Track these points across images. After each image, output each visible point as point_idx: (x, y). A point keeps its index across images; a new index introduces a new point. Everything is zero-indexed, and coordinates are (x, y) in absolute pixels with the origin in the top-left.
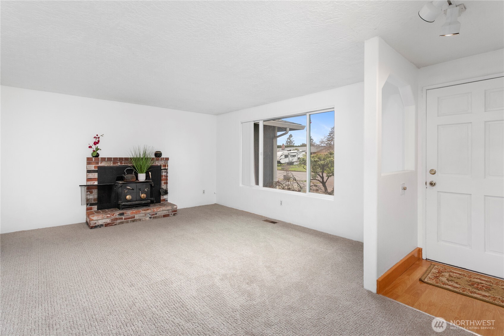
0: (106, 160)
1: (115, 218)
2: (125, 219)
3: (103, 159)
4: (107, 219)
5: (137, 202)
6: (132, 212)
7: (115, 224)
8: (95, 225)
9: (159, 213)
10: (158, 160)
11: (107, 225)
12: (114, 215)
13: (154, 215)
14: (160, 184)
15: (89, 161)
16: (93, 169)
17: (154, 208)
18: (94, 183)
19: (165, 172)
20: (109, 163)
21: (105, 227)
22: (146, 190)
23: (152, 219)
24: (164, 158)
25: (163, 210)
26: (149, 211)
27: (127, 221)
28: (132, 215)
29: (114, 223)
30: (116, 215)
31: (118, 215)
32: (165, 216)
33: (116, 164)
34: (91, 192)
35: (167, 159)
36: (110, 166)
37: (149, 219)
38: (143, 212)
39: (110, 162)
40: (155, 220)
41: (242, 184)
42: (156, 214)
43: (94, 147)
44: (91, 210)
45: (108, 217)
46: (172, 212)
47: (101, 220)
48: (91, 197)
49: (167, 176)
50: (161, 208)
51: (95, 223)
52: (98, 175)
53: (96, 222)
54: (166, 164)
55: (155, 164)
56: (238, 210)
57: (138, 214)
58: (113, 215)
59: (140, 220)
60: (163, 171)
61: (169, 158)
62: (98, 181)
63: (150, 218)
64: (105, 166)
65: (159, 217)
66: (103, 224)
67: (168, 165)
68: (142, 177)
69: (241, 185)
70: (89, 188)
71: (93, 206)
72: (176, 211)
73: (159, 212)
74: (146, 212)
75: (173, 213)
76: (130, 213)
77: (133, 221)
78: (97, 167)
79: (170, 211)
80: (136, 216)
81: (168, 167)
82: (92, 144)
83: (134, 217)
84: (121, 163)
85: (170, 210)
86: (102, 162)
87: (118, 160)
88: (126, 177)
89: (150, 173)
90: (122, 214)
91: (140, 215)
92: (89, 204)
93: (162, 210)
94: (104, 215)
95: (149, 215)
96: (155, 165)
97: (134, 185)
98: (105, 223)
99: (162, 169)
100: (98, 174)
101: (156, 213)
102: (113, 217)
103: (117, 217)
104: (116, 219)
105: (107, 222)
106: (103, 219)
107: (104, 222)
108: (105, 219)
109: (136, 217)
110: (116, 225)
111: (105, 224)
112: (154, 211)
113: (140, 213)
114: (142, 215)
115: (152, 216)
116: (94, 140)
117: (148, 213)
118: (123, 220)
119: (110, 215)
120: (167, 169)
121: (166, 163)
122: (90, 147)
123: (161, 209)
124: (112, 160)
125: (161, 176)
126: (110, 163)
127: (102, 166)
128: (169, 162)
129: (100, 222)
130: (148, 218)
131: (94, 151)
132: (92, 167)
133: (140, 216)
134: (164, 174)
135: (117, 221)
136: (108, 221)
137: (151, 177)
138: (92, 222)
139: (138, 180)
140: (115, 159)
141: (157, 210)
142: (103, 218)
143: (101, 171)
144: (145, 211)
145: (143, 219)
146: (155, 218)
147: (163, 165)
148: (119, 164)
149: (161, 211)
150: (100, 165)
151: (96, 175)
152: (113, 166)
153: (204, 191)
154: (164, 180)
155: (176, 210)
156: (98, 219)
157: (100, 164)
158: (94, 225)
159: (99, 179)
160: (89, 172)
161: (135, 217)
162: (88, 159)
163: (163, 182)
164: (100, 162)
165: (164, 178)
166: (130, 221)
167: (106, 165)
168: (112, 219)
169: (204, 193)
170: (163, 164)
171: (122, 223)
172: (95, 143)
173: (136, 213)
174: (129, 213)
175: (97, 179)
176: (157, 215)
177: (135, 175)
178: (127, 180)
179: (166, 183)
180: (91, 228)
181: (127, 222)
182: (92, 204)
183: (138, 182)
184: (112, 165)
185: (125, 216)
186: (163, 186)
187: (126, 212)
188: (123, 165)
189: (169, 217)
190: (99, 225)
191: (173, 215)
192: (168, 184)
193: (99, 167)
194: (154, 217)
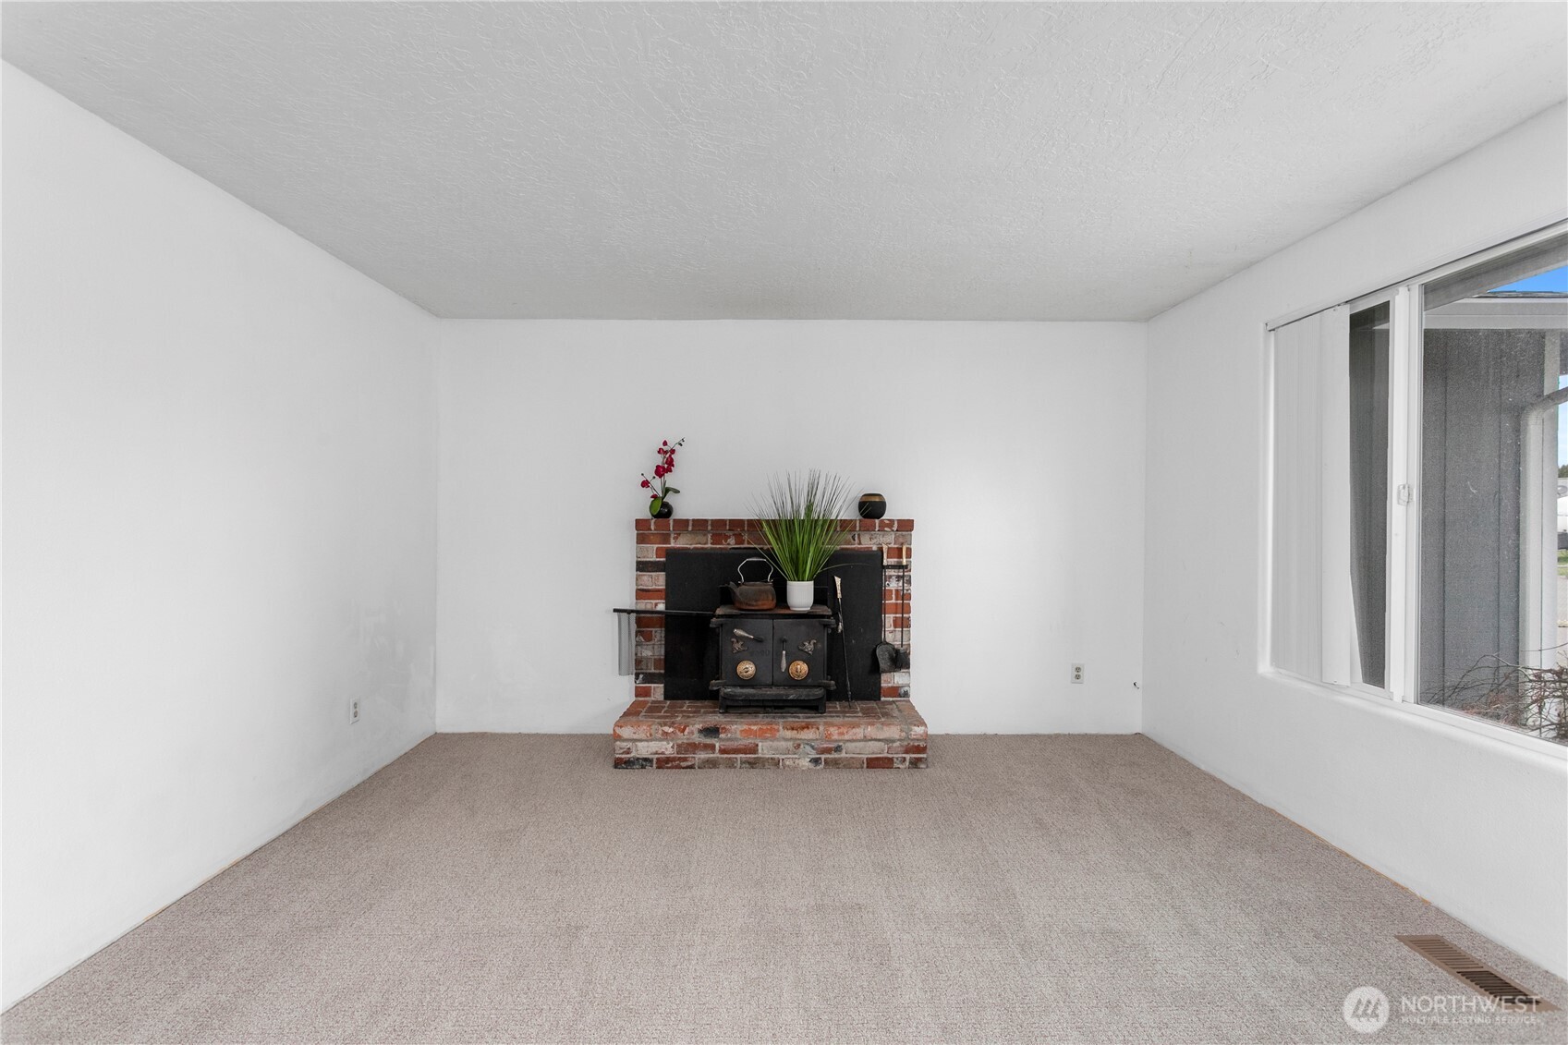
0: (690, 528)
1: (691, 741)
2: (723, 751)
3: (682, 524)
4: (665, 743)
5: (773, 692)
6: (746, 727)
7: (690, 764)
8: (628, 756)
9: (851, 746)
10: (868, 530)
11: (663, 763)
12: (686, 733)
13: (828, 751)
14: (879, 626)
15: (643, 531)
16: (654, 558)
17: (832, 725)
18: (656, 605)
19: (899, 578)
20: (700, 538)
21: (658, 768)
22: (809, 647)
23: (822, 766)
24: (892, 521)
25: (865, 739)
26: (808, 735)
27: (730, 759)
28: (749, 741)
29: (685, 759)
30: (692, 733)
31: (700, 731)
32: (874, 763)
33: (722, 544)
34: (648, 638)
35: (907, 526)
36: (702, 548)
37: (811, 766)
38: (789, 734)
39: (705, 535)
40: (831, 775)
41: (1277, 660)
42: (838, 749)
43: (657, 484)
44: (646, 696)
45: (665, 733)
46: (907, 752)
47: (645, 744)
48: (647, 653)
49: (904, 596)
50: (858, 726)
51: (629, 751)
52: (667, 581)
53: (629, 745)
54: (902, 544)
55: (860, 544)
56: (1244, 797)
57: (766, 739)
58: (683, 731)
59: (776, 763)
60: (889, 572)
61: (913, 521)
62: (665, 599)
63: (816, 761)
64: (689, 549)
65: (848, 765)
66: (650, 757)
67: (909, 550)
68: (801, 595)
69: (1265, 667)
70: (643, 621)
71: (653, 685)
72: (923, 750)
73: (848, 744)
74: (799, 736)
75: (908, 756)
76: (738, 732)
77: (749, 763)
78: (664, 553)
79: (895, 745)
80: (760, 744)
81: (909, 556)
82: (650, 475)
83: (754, 750)
84: (739, 539)
85: (897, 744)
86: (679, 534)
87: (728, 528)
88: (738, 594)
89: (838, 580)
90: (712, 731)
91: (776, 744)
92: (641, 676)
93: (860, 736)
94: (653, 727)
95: (808, 748)
96: (858, 550)
97: (765, 625)
98: (656, 753)
99: (888, 567)
100: (667, 576)
101: (840, 746)
102: (683, 738)
103: (697, 738)
104: (693, 747)
105: (663, 753)
106: (651, 740)
107: (654, 751)
108: (656, 740)
109: (760, 751)
110: (691, 767)
111: (658, 759)
112: (828, 738)
113: (774, 738)
114: (783, 744)
115: (823, 757)
116: (659, 460)
117: (808, 742)
118: (717, 755)
119: (671, 730)
120: (906, 567)
121: (901, 540)
122: (645, 484)
123: (859, 733)
124: (709, 528)
125: (880, 593)
126: (704, 539)
127: (679, 549)
128: (918, 539)
129: (644, 749)
130: (805, 763)
131: (655, 497)
132: (651, 553)
133: (776, 749)
134: (893, 585)
135: (697, 756)
136: (667, 748)
137: (839, 596)
138: (618, 743)
139: (788, 608)
140: (718, 524)
141: (843, 734)
142: (651, 735)
143: (674, 564)
144: (795, 732)
145: (788, 763)
146: (835, 764)
147: (889, 548)
148: (732, 542)
149: (860, 741)
150: (672, 545)
151: (658, 580)
152: (712, 549)
153: (1078, 669)
154: (896, 609)
155: (922, 744)
156: (636, 737)
157: (672, 541)
158: (623, 756)
159: (669, 594)
160: (642, 566)
161: (760, 748)
162: (640, 524)
163: (889, 619)
164: (672, 536)
165: (893, 601)
166: (742, 763)
167: (692, 546)
168: (679, 746)
169: (1078, 677)
170: (892, 545)
171: (712, 764)
172: (660, 471)
173: (761, 734)
174: (738, 729)
175: (663, 594)
176: (843, 755)
177: (775, 584)
178: (741, 603)
179: (903, 623)
180: (616, 766)
181: (731, 765)
182: (650, 678)
183: (787, 612)
184: (709, 545)
185: (721, 740)
186: (891, 636)
187: (728, 727)
188: (746, 545)
189: (887, 771)
190: (638, 759)
191: (907, 764)
192: (909, 626)
193: (670, 554)
194: (829, 759)
